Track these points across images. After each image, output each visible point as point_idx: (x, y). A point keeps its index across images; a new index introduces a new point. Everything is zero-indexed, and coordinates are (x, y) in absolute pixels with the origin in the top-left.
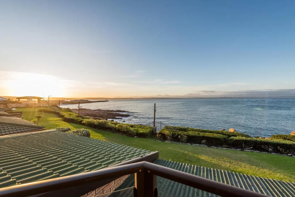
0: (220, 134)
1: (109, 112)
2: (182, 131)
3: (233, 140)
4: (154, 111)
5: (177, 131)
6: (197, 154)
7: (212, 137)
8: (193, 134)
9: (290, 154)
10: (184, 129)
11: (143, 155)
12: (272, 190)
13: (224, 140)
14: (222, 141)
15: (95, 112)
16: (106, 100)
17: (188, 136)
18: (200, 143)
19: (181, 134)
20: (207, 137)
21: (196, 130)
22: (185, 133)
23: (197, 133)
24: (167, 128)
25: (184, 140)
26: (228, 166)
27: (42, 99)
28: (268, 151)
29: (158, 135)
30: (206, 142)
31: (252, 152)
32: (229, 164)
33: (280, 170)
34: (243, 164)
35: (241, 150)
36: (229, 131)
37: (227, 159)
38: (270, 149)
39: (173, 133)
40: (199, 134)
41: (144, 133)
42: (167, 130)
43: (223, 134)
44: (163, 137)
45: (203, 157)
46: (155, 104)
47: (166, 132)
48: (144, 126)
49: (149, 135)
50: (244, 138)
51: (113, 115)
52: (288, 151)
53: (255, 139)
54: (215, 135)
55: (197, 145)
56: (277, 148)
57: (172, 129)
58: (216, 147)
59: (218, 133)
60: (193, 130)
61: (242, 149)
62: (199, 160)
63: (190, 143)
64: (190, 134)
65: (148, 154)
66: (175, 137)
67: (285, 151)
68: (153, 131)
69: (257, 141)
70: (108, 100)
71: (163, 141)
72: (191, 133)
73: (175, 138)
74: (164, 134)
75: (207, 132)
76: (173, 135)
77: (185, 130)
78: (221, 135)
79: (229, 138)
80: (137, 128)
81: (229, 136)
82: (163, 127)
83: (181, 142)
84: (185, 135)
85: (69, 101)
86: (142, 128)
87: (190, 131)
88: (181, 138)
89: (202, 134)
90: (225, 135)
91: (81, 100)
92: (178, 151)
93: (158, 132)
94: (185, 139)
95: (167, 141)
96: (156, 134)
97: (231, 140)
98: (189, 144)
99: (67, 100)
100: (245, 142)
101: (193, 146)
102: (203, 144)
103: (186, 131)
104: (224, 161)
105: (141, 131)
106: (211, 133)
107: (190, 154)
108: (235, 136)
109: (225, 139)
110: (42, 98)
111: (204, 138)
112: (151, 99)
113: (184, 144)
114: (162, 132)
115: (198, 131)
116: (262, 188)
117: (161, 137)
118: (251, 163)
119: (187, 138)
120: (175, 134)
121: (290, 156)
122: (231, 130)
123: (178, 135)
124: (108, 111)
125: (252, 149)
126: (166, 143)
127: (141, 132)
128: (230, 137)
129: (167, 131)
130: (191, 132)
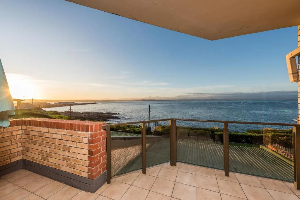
1: (99, 115)
3: (216, 134)
9: (257, 144)
15: (83, 114)
16: (95, 103)
21: (186, 128)
23: (186, 130)
27: (22, 102)
28: (242, 143)
29: (153, 133)
38: (243, 141)
39: (166, 131)
47: (161, 130)
51: (103, 118)
52: (256, 141)
53: (233, 133)
54: (202, 131)
56: (248, 140)
59: (204, 130)
64: (181, 132)
68: (148, 129)
70: (96, 102)
72: (182, 130)
75: (195, 130)
78: (206, 131)
79: (213, 133)
85: (53, 103)
90: (210, 131)
91: (67, 102)
99: (50, 103)
102: (192, 139)
106: (199, 130)
108: (218, 131)
110: (23, 100)
112: (141, 101)
114: (157, 130)
121: (257, 145)
122: (216, 128)
124: (98, 113)
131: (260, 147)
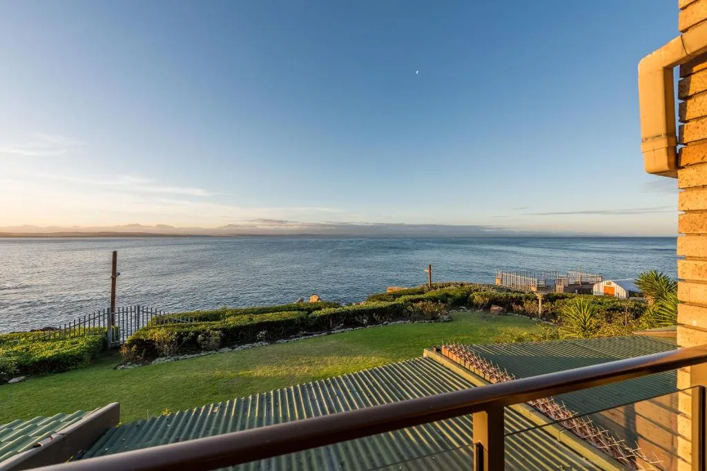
0: (295, 310)
2: (208, 322)
3: (315, 317)
4: (111, 274)
5: (194, 323)
6: (247, 369)
7: (279, 319)
8: (238, 324)
9: (386, 322)
10: (215, 315)
11: (39, 441)
12: (362, 390)
13: (300, 322)
14: (298, 325)
17: (224, 330)
18: (254, 340)
19: (204, 330)
20: (268, 322)
21: (245, 312)
22: (217, 324)
23: (246, 317)
24: (161, 321)
25: (212, 342)
26: (305, 372)
28: (362, 325)
29: (124, 351)
30: (266, 335)
31: (343, 332)
32: (307, 368)
33: (374, 351)
34: (329, 359)
35: (329, 334)
36: (311, 301)
37: (305, 358)
38: (365, 321)
39: (179, 334)
40: (251, 319)
41: (64, 355)
42: (160, 328)
43: (300, 310)
44: (147, 350)
45: (259, 372)
46: (115, 254)
47: (158, 334)
48: (66, 332)
49: (87, 357)
50: (332, 310)
52: (383, 318)
53: (347, 308)
54: (286, 315)
55: (247, 346)
56: (372, 317)
57: (179, 322)
58: (285, 341)
59: (289, 309)
60: (236, 313)
61: (329, 330)
62: (249, 381)
63: (229, 346)
64: (230, 325)
65: (67, 428)
66: (189, 341)
67: (381, 318)
68: (104, 342)
69: (349, 310)
71: (144, 364)
72: (231, 322)
73: (188, 344)
74: (151, 340)
75: (268, 312)
76: (180, 337)
77: (216, 317)
78: (296, 312)
79: (310, 316)
80: (24, 343)
81: (310, 311)
82: (145, 321)
83: (206, 349)
84: (216, 329)
86: (55, 340)
87: (229, 316)
88: (205, 340)
89: (257, 319)
90: (302, 310)
92: (195, 376)
93: (125, 339)
94: (216, 341)
95: (157, 361)
96: (118, 348)
97: (313, 318)
98: (226, 349)
100: (335, 317)
101: (238, 351)
102: (259, 341)
103: (219, 320)
104: (299, 365)
105: (46, 351)
106: (277, 311)
107: (229, 372)
108: (319, 309)
109: (302, 319)
111: (261, 326)
113: (214, 352)
114: (142, 337)
115: (250, 313)
116: (350, 394)
117: (139, 351)
118: (341, 352)
119: (222, 335)
120: (187, 333)
121: (385, 325)
122: (314, 299)
123: (197, 333)
125: (343, 327)
126: (156, 367)
127: (50, 353)
128: (312, 312)
129: (159, 330)
130: (232, 317)
131: (425, 355)
